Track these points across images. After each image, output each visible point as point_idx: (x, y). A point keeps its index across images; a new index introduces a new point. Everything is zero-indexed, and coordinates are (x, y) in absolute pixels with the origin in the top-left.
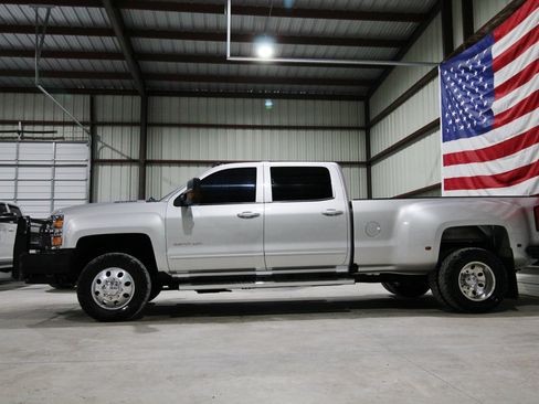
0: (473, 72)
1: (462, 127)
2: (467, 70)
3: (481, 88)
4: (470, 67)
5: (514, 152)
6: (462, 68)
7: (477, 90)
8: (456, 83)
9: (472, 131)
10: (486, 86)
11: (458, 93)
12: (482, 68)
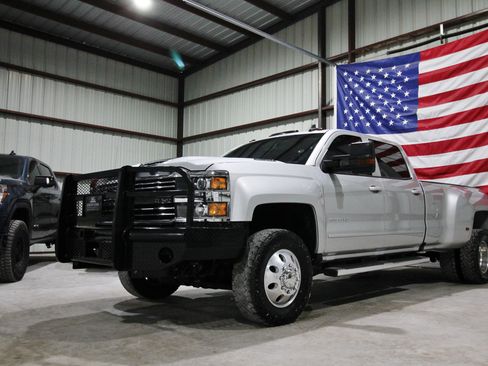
0: (389, 79)
1: (368, 124)
2: (379, 76)
3: (400, 95)
4: (386, 76)
5: (443, 152)
6: (372, 74)
7: (393, 95)
8: (362, 85)
9: (383, 129)
10: (407, 94)
11: (364, 94)
12: (403, 79)
